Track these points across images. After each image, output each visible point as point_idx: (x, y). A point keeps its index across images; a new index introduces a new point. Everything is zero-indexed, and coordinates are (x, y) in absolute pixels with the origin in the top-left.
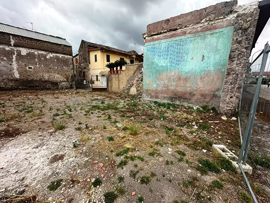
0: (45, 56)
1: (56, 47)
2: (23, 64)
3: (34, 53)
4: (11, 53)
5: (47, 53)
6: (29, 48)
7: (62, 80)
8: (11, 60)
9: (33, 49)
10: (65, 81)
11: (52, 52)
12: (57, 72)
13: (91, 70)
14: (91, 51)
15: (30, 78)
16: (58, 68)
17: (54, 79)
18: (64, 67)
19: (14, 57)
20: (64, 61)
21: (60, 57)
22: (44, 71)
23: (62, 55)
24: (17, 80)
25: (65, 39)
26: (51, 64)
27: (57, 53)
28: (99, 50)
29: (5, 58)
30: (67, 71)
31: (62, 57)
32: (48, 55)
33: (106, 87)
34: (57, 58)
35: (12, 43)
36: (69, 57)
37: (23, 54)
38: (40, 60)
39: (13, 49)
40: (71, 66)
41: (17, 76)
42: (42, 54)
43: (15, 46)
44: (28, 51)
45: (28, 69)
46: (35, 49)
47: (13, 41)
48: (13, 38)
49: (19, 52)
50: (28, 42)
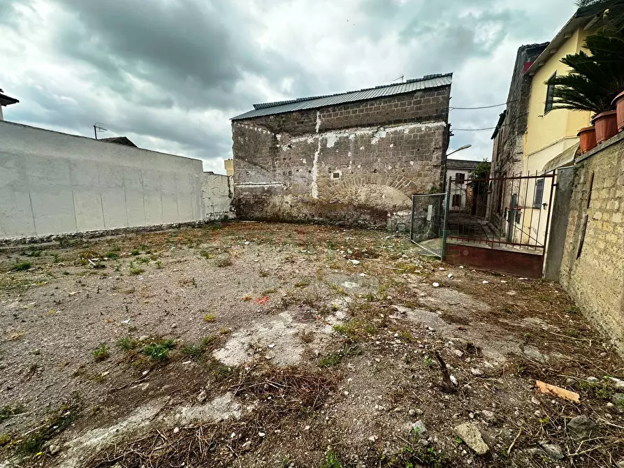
0: (366, 141)
1: (396, 106)
2: (327, 168)
3: (347, 137)
4: (313, 147)
5: (375, 129)
6: (340, 129)
7: (399, 203)
8: (310, 162)
9: (347, 128)
10: (407, 208)
11: (383, 124)
12: (390, 180)
13: (524, 158)
15: (333, 199)
16: (394, 167)
17: (379, 202)
18: (412, 163)
19: (316, 154)
20: (414, 142)
21: (407, 132)
22: (360, 180)
23: (413, 126)
24: (313, 203)
26: (379, 160)
27: (398, 122)
29: (304, 162)
30: (419, 175)
31: (411, 131)
32: (377, 136)
34: (397, 139)
35: (317, 127)
36: (432, 125)
37: (330, 145)
38: (356, 152)
39: (318, 139)
40: (435, 156)
41: (315, 195)
42: (362, 137)
43: (321, 131)
44: (339, 136)
45: (332, 178)
46: (352, 127)
47: (319, 122)
48: (320, 116)
49: (325, 141)
50: (341, 114)
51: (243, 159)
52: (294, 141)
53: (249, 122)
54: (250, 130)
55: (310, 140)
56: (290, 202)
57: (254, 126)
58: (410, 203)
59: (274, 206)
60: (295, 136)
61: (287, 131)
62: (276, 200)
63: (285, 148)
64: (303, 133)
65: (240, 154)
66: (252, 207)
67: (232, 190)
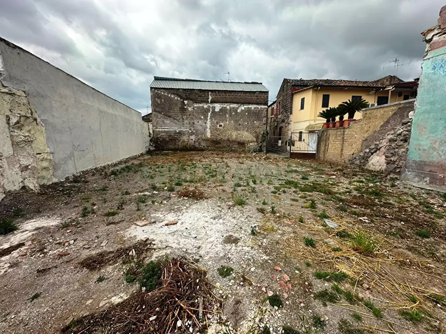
0: (236, 110)
1: (248, 96)
2: (215, 121)
3: (226, 107)
4: (207, 110)
5: (239, 105)
6: (222, 103)
7: (250, 139)
8: (206, 118)
9: (226, 102)
10: (253, 142)
11: (244, 103)
12: (246, 129)
13: (292, 123)
14: (295, 93)
15: (219, 138)
16: (248, 123)
17: (242, 139)
18: (255, 122)
19: (209, 114)
20: (256, 113)
21: (253, 108)
22: (233, 128)
23: (255, 106)
24: (207, 140)
25: (261, 84)
26: (241, 119)
27: (249, 103)
28: (310, 88)
29: (202, 117)
30: (258, 127)
31: (255, 108)
32: (240, 108)
33: (315, 152)
34: (249, 110)
35: (210, 100)
36: (263, 107)
37: (217, 110)
38: (230, 115)
39: (210, 106)
40: (264, 120)
41: (209, 135)
42: (234, 108)
43: (212, 102)
44: (222, 106)
45: (218, 127)
46: (228, 102)
47: (210, 98)
48: (211, 95)
49: (214, 108)
50: (223, 95)
51: (160, 112)
52: (196, 105)
53: (165, 91)
54: (165, 96)
55: (206, 106)
56: (194, 140)
57: (168, 93)
58: (255, 139)
59: (184, 141)
60: (196, 103)
61: (191, 100)
62: (185, 138)
63: (190, 109)
64: (201, 102)
65: (157, 109)
66: (167, 142)
67: (151, 132)
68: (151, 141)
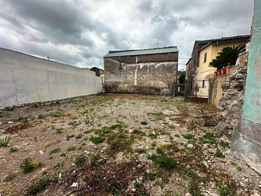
0: (153, 67)
1: (163, 57)
2: (140, 75)
3: (147, 65)
4: (135, 68)
5: (156, 63)
6: (145, 62)
7: (164, 86)
8: (134, 72)
9: (147, 62)
10: (166, 88)
11: (159, 62)
12: (161, 79)
13: (199, 74)
14: (201, 50)
15: (142, 86)
16: (162, 75)
17: (158, 86)
18: (168, 74)
19: (136, 70)
20: (168, 68)
21: (166, 65)
22: (151, 79)
23: (168, 63)
24: (135, 87)
25: (176, 47)
26: (157, 73)
27: (163, 61)
28: (210, 44)
29: (132, 73)
30: (170, 78)
31: (167, 64)
32: (157, 65)
33: (207, 97)
34: (163, 66)
35: (136, 61)
36: (174, 63)
37: (141, 67)
38: (150, 70)
39: (137, 65)
40: (174, 72)
41: (136, 84)
42: (152, 65)
43: (138, 63)
44: (144, 65)
45: (142, 78)
46: (148, 62)
47: (137, 60)
48: (137, 58)
49: (139, 66)
50: (145, 58)
51: (108, 71)
52: (128, 65)
53: (111, 58)
54: (111, 61)
55: (134, 66)
56: (126, 87)
57: (113, 60)
58: (167, 86)
59: (121, 87)
60: (128, 64)
61: (125, 62)
62: (121, 86)
63: (125, 68)
64: (131, 63)
65: (107, 69)
66: (111, 88)
67: (104, 82)
68: (103, 87)
